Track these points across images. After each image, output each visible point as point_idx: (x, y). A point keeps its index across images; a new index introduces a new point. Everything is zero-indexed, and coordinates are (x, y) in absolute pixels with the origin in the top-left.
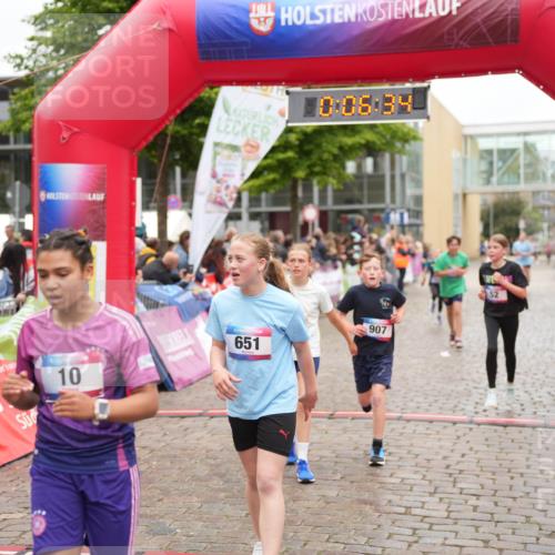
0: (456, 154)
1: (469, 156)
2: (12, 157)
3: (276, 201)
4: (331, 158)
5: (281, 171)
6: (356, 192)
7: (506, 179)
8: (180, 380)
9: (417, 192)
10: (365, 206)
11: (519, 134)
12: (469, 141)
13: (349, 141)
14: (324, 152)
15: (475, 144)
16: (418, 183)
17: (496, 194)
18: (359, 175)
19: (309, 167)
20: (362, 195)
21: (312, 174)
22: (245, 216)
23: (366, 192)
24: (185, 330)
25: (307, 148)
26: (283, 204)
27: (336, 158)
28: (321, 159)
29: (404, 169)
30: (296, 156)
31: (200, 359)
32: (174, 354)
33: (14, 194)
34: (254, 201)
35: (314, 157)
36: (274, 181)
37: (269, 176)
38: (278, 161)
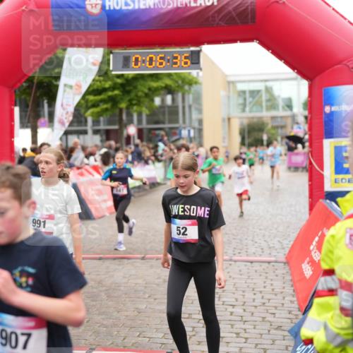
0: (223, 93)
1: (231, 94)
3: (110, 122)
4: (144, 95)
5: (111, 103)
6: (161, 117)
7: (254, 109)
9: (199, 117)
10: (167, 126)
11: (262, 81)
12: (231, 85)
13: (154, 84)
14: (138, 91)
15: (235, 87)
16: (200, 111)
17: (248, 118)
18: (163, 106)
19: (130, 101)
20: (165, 119)
21: (130, 105)
22: (90, 132)
23: (167, 117)
25: (128, 88)
26: (114, 124)
27: (147, 95)
28: (137, 96)
29: (191, 102)
30: (121, 94)
34: (96, 122)
35: (133, 95)
36: (106, 110)
37: (105, 106)
38: (109, 97)
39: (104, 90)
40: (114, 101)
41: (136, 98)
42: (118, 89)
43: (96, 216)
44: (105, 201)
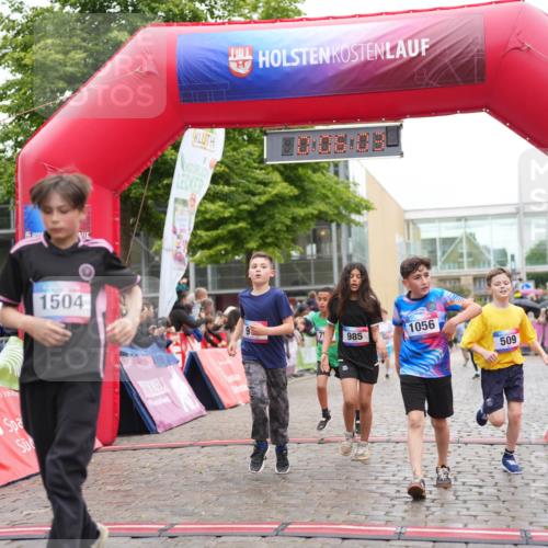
0: (399, 239)
1: (411, 241)
4: (285, 229)
5: (233, 242)
6: (303, 276)
7: (447, 266)
8: (161, 423)
10: (313, 287)
11: (459, 219)
12: (411, 226)
14: (276, 223)
15: (417, 231)
19: (263, 238)
21: (264, 245)
23: (313, 273)
24: (162, 379)
25: (259, 219)
27: (289, 229)
28: (274, 230)
29: (351, 251)
30: (248, 227)
31: (177, 407)
32: (153, 399)
35: (267, 228)
37: (221, 247)
38: (230, 232)
39: (223, 221)
40: (237, 239)
41: (272, 233)
42: (244, 219)
43: (225, 405)
44: (237, 383)
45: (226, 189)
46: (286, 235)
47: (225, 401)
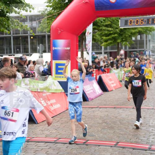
2: (37, 37)
3: (112, 48)
4: (128, 36)
5: (113, 40)
8: (90, 98)
10: (138, 50)
13: (133, 31)
14: (126, 34)
18: (136, 41)
19: (122, 39)
20: (137, 46)
21: (122, 41)
22: (103, 53)
23: (138, 45)
24: (91, 85)
25: (121, 33)
26: (115, 49)
28: (125, 36)
29: (150, 39)
30: (118, 36)
31: (95, 93)
32: (88, 91)
33: (40, 48)
34: (106, 49)
35: (123, 36)
36: (111, 43)
37: (109, 42)
38: (113, 37)
39: (110, 34)
40: (115, 39)
41: (125, 38)
42: (117, 34)
43: (109, 90)
44: (113, 84)
45: (110, 29)
46: (129, 38)
47: (109, 89)
